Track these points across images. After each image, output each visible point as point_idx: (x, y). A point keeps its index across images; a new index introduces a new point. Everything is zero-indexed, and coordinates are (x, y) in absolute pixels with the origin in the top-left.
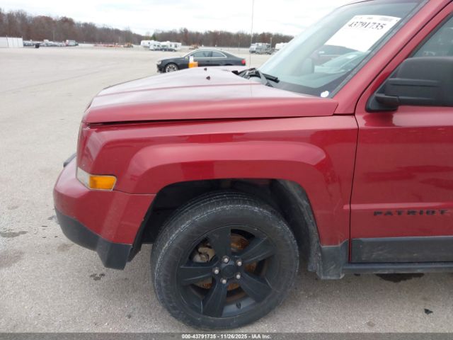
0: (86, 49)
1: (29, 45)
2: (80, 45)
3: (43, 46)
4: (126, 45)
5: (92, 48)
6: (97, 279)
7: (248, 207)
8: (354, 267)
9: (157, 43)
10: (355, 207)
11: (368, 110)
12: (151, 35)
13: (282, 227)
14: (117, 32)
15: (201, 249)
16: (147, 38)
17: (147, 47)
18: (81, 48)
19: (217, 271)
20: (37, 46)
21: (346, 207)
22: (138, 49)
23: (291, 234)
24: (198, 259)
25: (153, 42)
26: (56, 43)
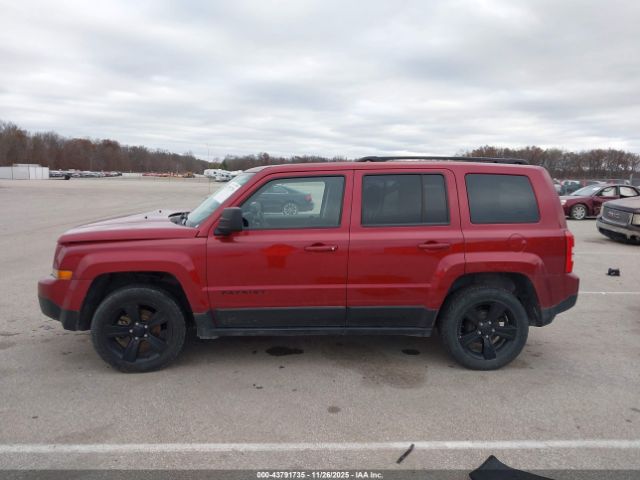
0: (131, 181)
1: (57, 176)
2: (125, 175)
3: (76, 177)
4: (186, 175)
5: (139, 179)
6: (64, 354)
7: (147, 289)
8: (219, 330)
9: (225, 172)
10: (211, 289)
11: (215, 235)
12: (221, 161)
13: (171, 304)
14: (175, 157)
15: (122, 318)
16: (214, 166)
17: (211, 178)
18: (125, 179)
19: (131, 331)
20: (68, 177)
21: (205, 289)
22: (200, 181)
23: (177, 308)
24: (120, 323)
25: (219, 171)
26: (93, 173)
